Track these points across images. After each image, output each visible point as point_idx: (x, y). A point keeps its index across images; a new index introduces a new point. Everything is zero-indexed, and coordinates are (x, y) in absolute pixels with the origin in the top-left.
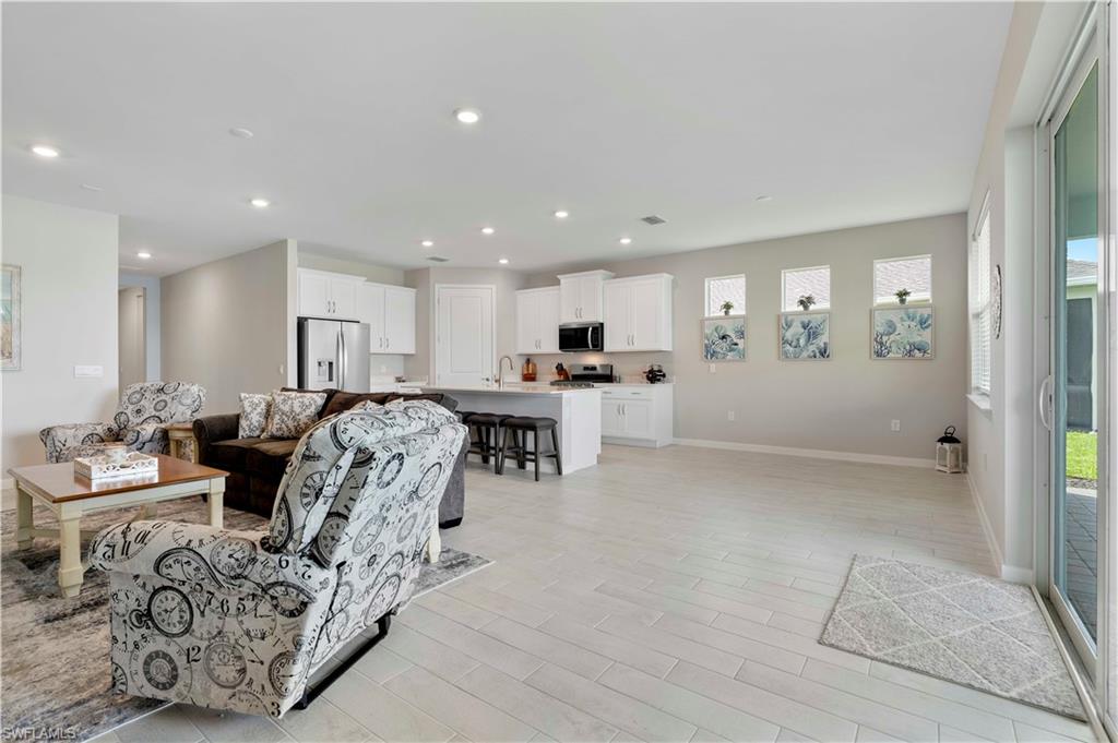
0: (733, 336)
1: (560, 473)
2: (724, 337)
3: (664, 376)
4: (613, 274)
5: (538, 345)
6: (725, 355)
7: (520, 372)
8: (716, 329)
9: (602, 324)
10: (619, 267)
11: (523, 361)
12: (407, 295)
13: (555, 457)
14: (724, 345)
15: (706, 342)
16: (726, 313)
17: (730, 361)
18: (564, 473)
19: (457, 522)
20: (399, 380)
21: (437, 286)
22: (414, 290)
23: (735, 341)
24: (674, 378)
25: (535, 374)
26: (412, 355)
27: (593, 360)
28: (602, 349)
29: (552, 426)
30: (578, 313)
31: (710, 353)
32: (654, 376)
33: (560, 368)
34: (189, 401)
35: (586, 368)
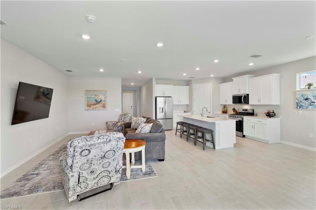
0: (312, 99)
1: (214, 148)
2: (306, 99)
3: (275, 115)
4: (254, 75)
5: (226, 101)
6: (307, 108)
7: (222, 110)
8: (302, 96)
9: (248, 94)
10: (254, 73)
11: (223, 107)
12: (187, 88)
13: (213, 142)
14: (307, 102)
15: (297, 101)
16: (309, 88)
17: (310, 110)
18: (216, 149)
19: (163, 160)
20: (185, 112)
21: (194, 85)
22: (188, 86)
23: (313, 101)
24: (281, 115)
25: (227, 111)
26: (188, 105)
27: (246, 107)
28: (248, 103)
29: (211, 132)
30: (239, 91)
31: (299, 106)
32: (270, 115)
33: (234, 110)
34: (128, 118)
35: (243, 110)
